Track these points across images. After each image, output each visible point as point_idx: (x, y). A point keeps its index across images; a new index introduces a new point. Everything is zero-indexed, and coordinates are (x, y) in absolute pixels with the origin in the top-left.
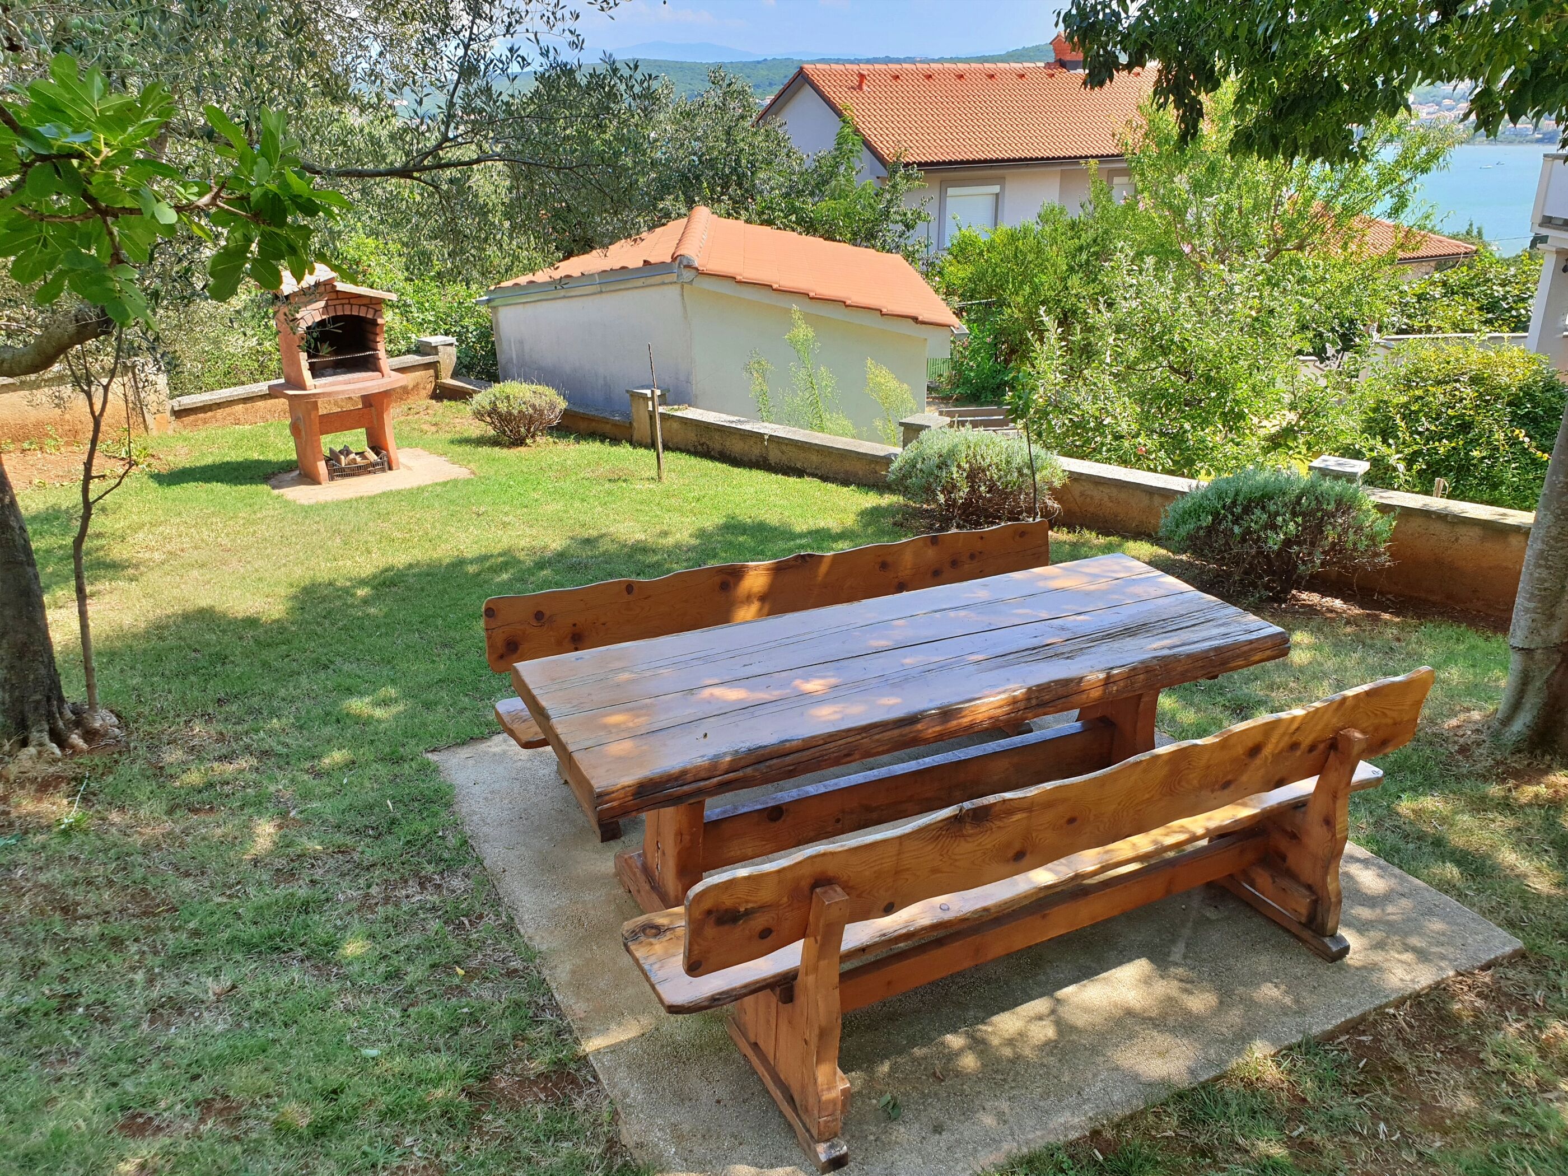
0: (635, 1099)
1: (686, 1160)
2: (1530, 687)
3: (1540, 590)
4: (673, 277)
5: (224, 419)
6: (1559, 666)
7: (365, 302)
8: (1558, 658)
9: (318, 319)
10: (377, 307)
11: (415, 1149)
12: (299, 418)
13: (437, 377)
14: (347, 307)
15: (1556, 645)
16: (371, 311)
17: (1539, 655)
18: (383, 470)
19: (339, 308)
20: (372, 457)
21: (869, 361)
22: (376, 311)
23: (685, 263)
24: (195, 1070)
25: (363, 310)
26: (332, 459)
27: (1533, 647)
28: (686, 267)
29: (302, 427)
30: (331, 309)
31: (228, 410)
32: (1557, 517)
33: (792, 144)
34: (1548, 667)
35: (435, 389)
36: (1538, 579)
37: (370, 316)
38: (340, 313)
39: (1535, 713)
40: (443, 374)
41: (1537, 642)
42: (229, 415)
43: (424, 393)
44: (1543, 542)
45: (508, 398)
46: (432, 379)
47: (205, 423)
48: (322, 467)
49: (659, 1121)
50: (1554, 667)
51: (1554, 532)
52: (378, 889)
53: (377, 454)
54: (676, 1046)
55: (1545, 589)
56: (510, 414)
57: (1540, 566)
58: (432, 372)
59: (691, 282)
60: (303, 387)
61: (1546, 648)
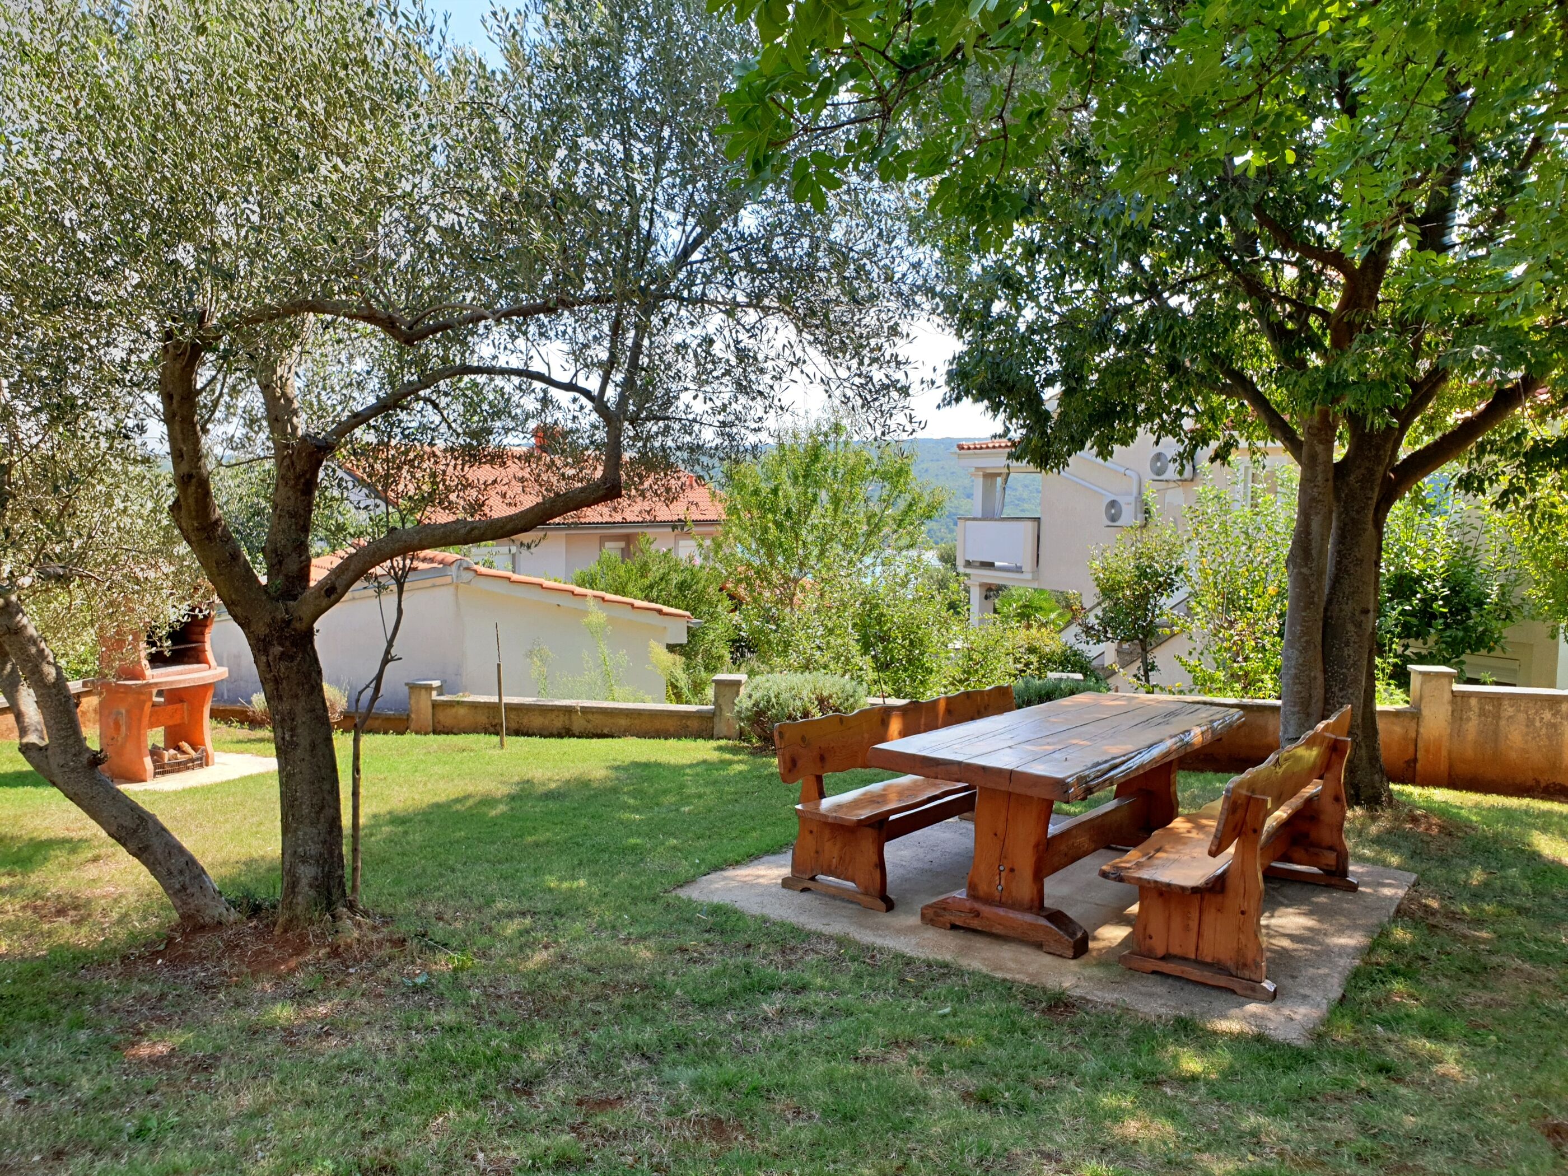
4: (448, 580)
12: (120, 713)
18: (201, 766)
20: (191, 752)
28: (465, 569)
29: (123, 721)
48: (148, 762)
53: (195, 750)
59: (469, 583)
60: (139, 676)
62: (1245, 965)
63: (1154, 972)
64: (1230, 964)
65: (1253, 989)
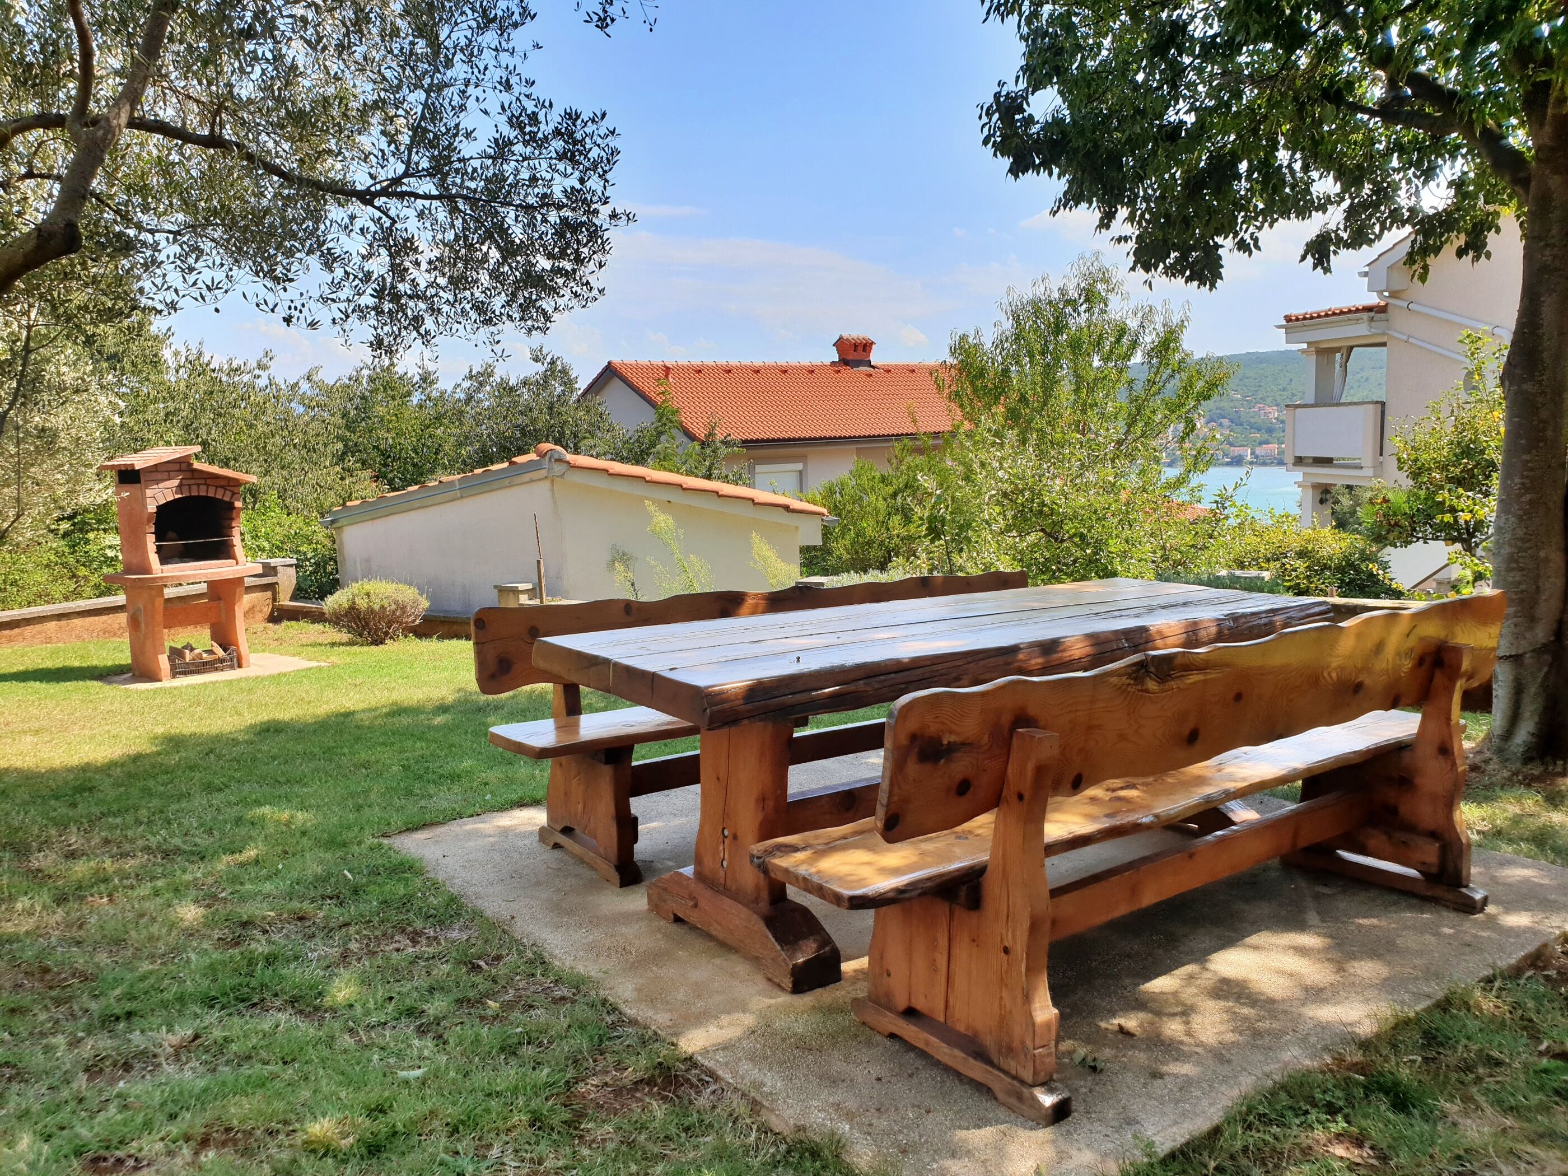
0: (774, 1087)
1: (869, 1134)
2: (1525, 695)
3: (1516, 593)
4: (543, 473)
5: (33, 637)
6: (1551, 666)
7: (223, 483)
8: (1547, 658)
9: (170, 498)
10: (235, 490)
11: (505, 1160)
12: (139, 609)
13: (274, 600)
14: (203, 488)
15: (1544, 645)
16: (228, 494)
17: (1528, 659)
18: (232, 667)
19: (194, 488)
20: (220, 652)
21: (754, 534)
22: (234, 494)
23: (556, 457)
24: (171, 1108)
25: (220, 492)
26: (176, 654)
27: (1521, 652)
28: (557, 460)
29: (142, 618)
30: (185, 489)
31: (38, 627)
32: (1520, 518)
33: (613, 419)
34: (1540, 670)
35: (272, 612)
36: (1512, 583)
37: (227, 499)
38: (195, 493)
39: (1536, 719)
40: (281, 596)
41: (1524, 646)
42: (39, 633)
43: (260, 616)
44: (1510, 545)
45: (368, 594)
46: (270, 601)
47: (10, 641)
48: (164, 662)
49: (815, 1103)
50: (1546, 669)
51: (1520, 533)
52: (358, 945)
53: (225, 650)
54: (802, 1038)
55: (1522, 592)
56: (372, 611)
57: (1513, 569)
58: (269, 594)
59: (562, 476)
60: (148, 570)
61: (1533, 651)
62: (1010, 1049)
63: (892, 1036)
64: (989, 1042)
65: (1020, 1098)
